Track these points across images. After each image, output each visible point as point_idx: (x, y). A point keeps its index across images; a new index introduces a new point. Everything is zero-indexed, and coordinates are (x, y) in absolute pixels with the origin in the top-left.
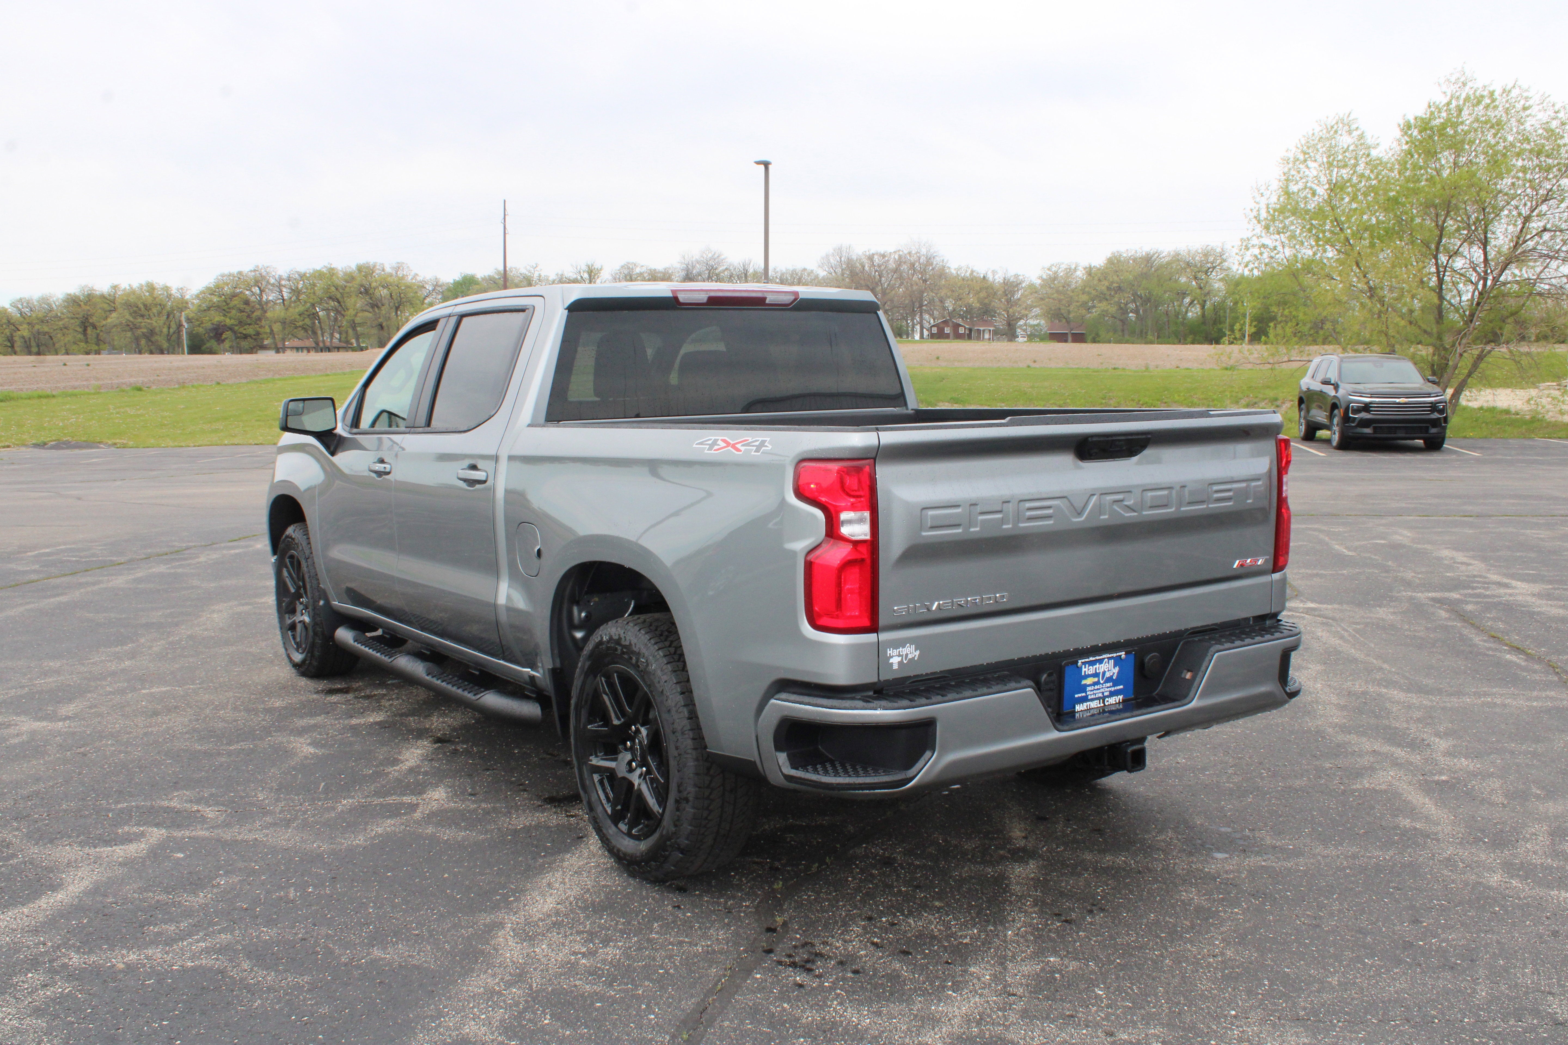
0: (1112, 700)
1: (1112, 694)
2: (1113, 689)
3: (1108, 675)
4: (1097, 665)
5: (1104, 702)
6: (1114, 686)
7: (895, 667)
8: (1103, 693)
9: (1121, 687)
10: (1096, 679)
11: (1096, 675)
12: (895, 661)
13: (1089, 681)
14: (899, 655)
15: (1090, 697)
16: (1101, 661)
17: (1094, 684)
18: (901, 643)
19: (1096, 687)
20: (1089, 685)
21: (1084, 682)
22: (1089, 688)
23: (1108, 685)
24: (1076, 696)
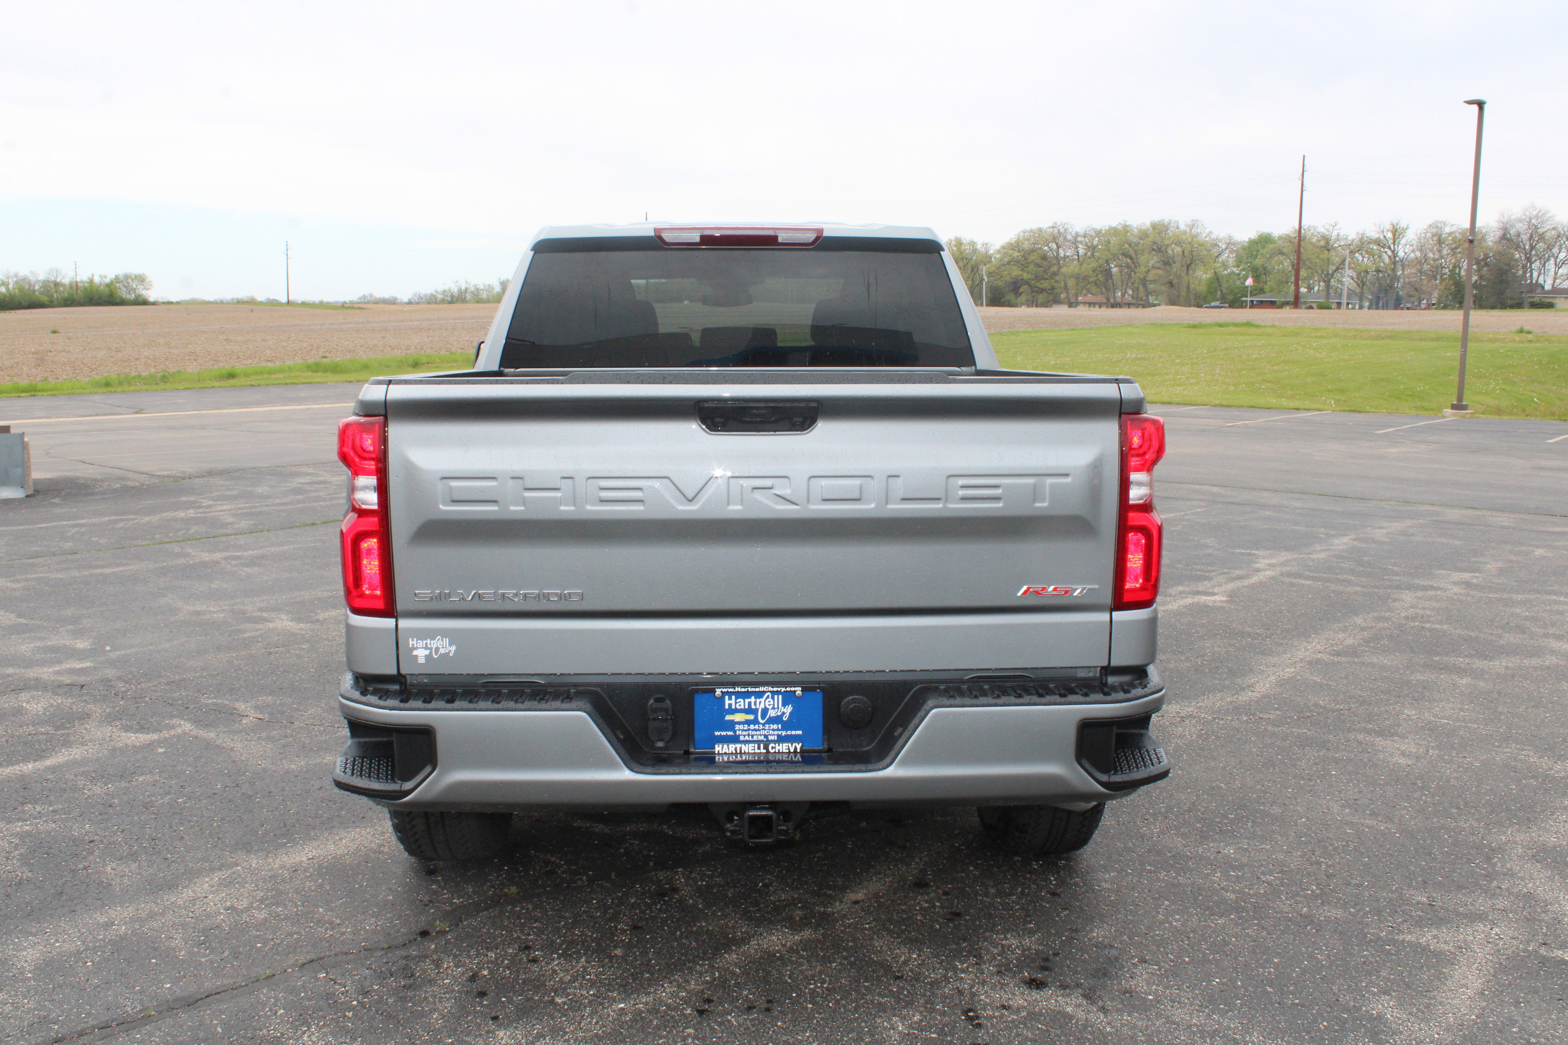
0: (783, 747)
1: (781, 739)
2: (784, 733)
3: (772, 713)
4: (753, 699)
5: (766, 747)
6: (783, 729)
7: (422, 660)
8: (766, 736)
9: (800, 732)
10: (751, 717)
11: (749, 711)
12: (421, 654)
13: (738, 717)
14: (426, 648)
15: (742, 738)
16: (760, 695)
17: (748, 722)
18: (431, 634)
19: (752, 727)
20: (739, 723)
21: (728, 717)
22: (737, 727)
23: (775, 726)
24: (717, 733)
